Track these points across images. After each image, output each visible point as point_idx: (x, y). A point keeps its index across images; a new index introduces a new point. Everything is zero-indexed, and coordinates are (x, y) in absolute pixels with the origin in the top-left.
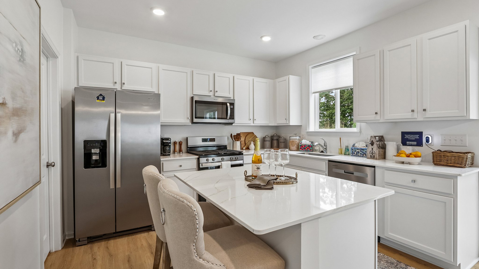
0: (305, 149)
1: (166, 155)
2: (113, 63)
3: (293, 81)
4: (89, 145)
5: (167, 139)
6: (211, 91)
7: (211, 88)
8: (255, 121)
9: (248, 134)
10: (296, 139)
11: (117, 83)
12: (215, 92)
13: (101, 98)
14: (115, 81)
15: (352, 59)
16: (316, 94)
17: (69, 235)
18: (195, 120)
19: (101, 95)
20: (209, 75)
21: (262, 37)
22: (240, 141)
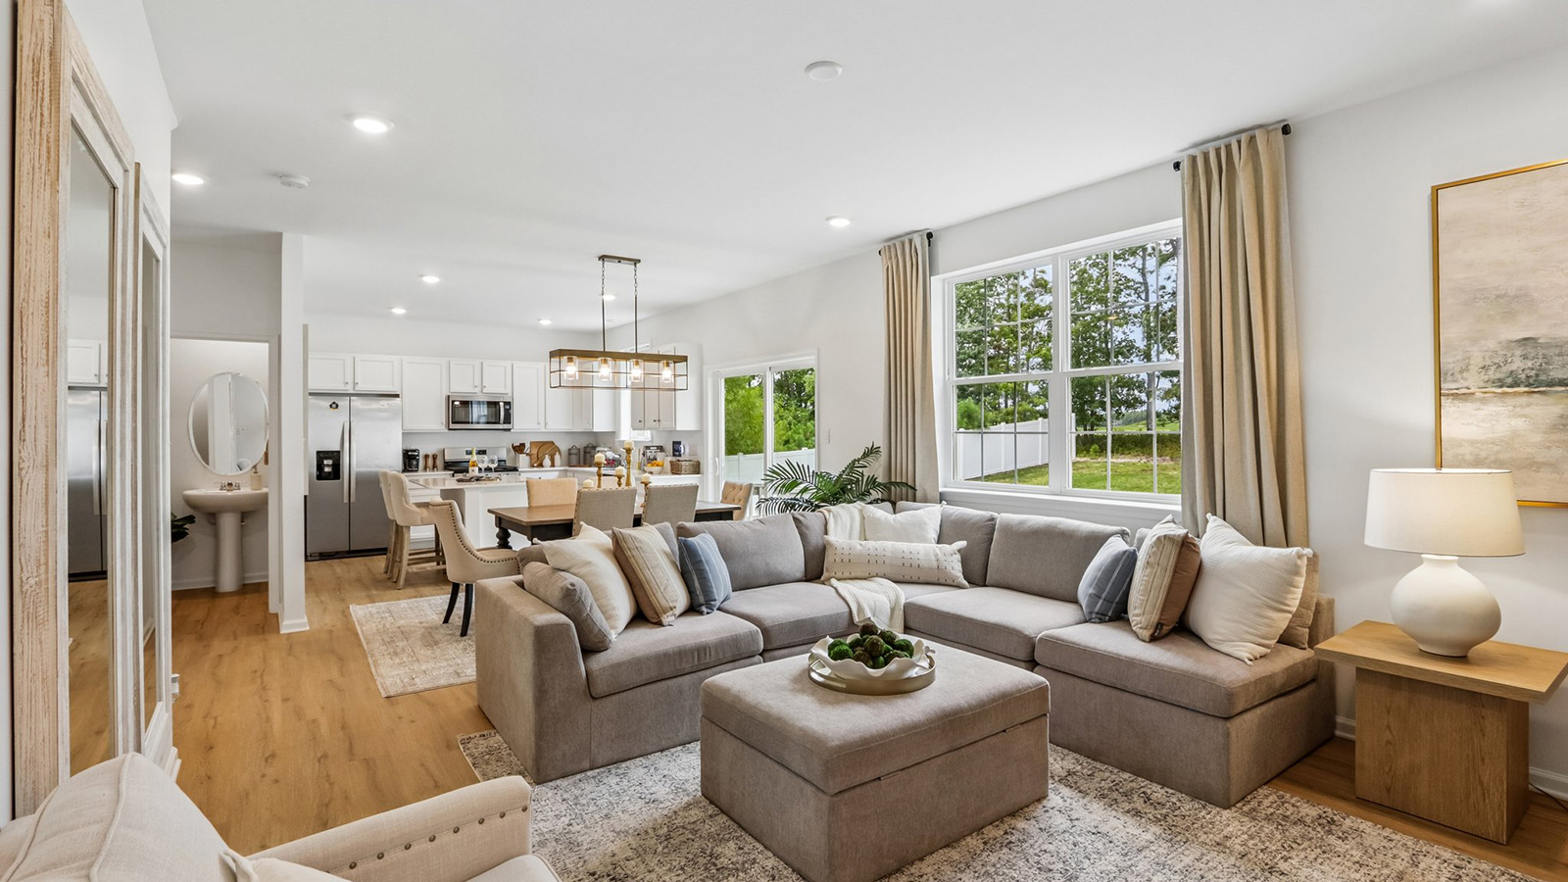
1: (412, 471)
2: (344, 360)
4: (321, 455)
5: (415, 451)
6: (477, 386)
7: (478, 382)
9: (545, 443)
11: (350, 383)
12: (483, 387)
13: (334, 406)
14: (345, 381)
18: (452, 426)
19: (334, 402)
20: (473, 366)
22: (527, 454)
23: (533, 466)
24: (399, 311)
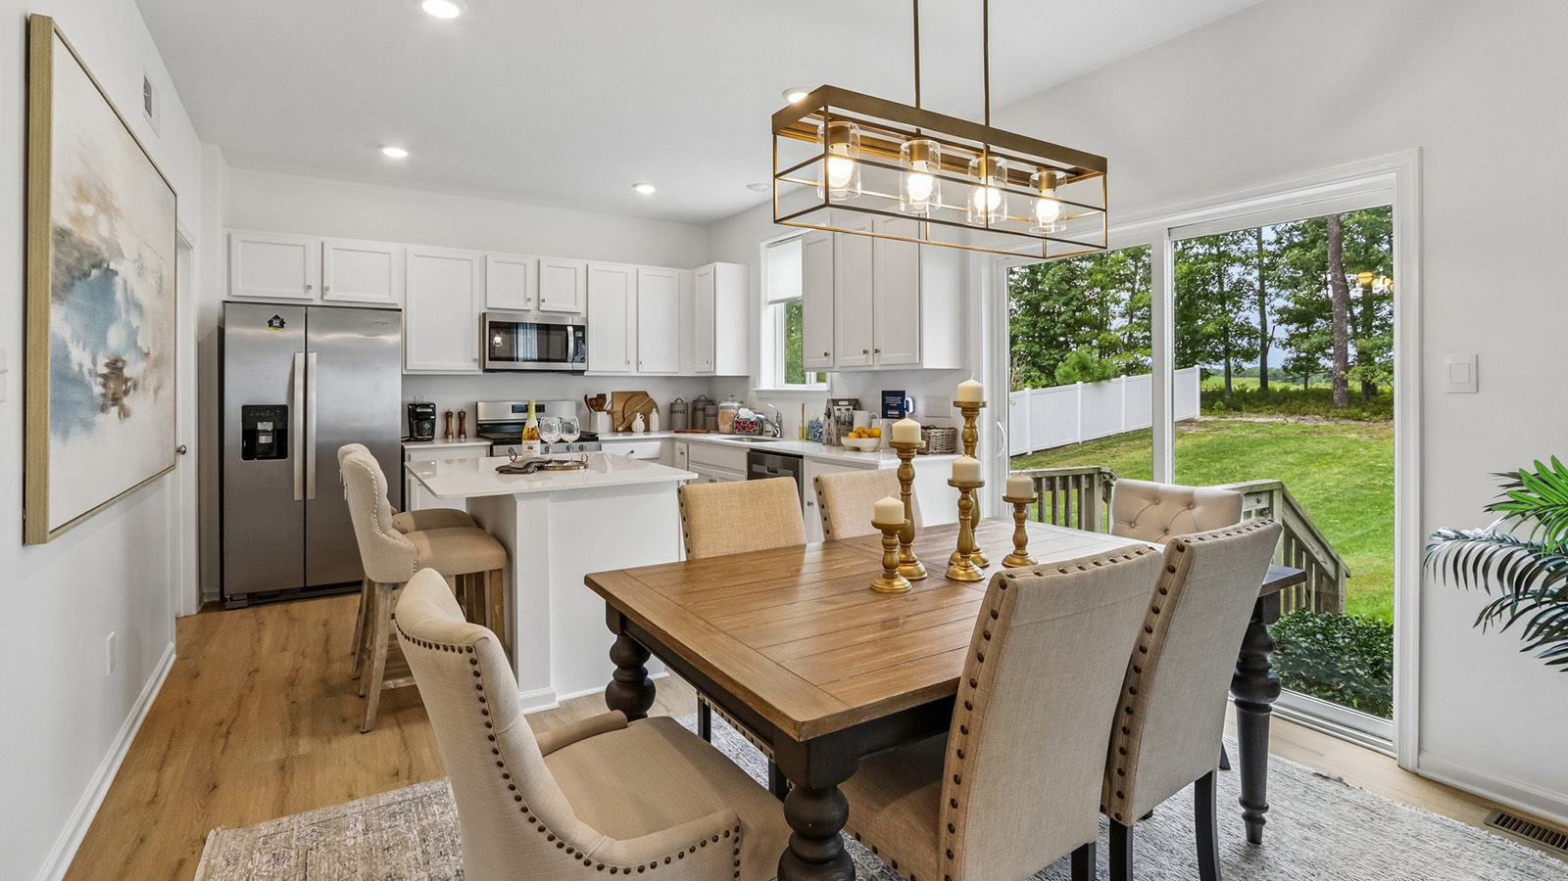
0: (744, 428)
1: (422, 440)
2: (304, 246)
3: (727, 275)
4: (251, 413)
5: (427, 406)
6: (529, 300)
7: (532, 293)
8: (640, 366)
9: (634, 394)
10: (733, 407)
11: (313, 287)
12: (540, 301)
13: (276, 323)
14: (308, 284)
15: (799, 242)
16: (777, 305)
17: (210, 595)
19: (277, 317)
20: (525, 265)
21: (635, 185)
22: (608, 412)
23: (617, 432)
24: (395, 153)
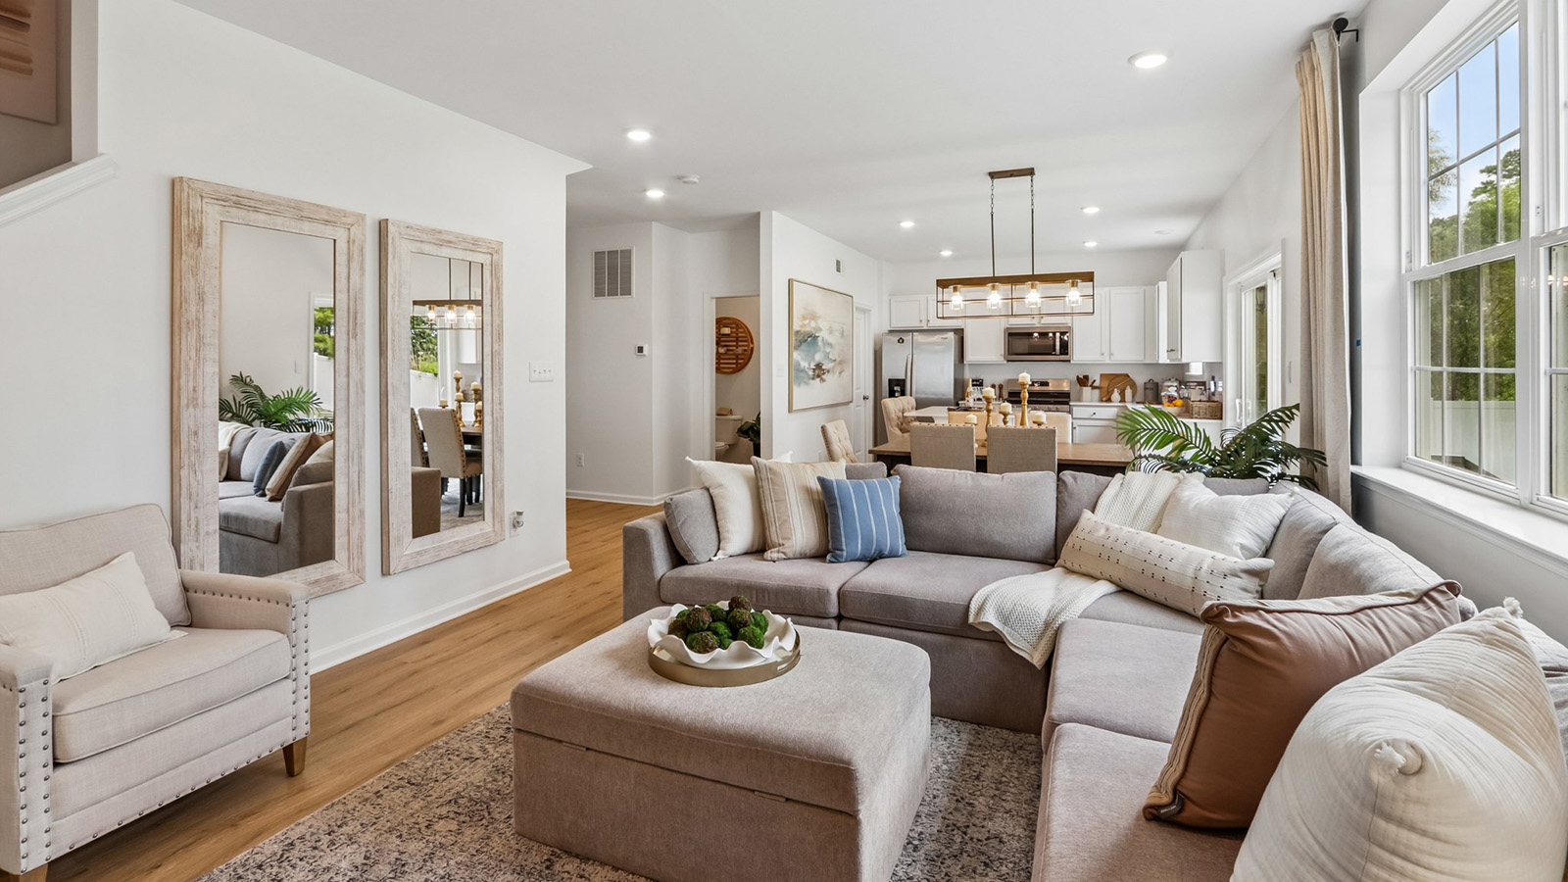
4: (891, 380)
6: (1033, 318)
8: (1113, 356)
9: (1117, 376)
11: (923, 320)
13: (901, 341)
18: (1009, 358)
19: (901, 337)
22: (1093, 388)
23: (1102, 401)
24: (946, 253)
